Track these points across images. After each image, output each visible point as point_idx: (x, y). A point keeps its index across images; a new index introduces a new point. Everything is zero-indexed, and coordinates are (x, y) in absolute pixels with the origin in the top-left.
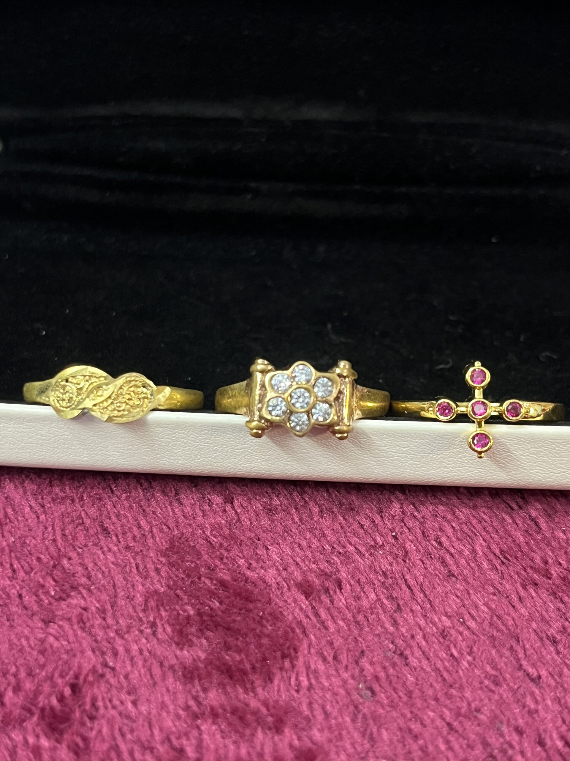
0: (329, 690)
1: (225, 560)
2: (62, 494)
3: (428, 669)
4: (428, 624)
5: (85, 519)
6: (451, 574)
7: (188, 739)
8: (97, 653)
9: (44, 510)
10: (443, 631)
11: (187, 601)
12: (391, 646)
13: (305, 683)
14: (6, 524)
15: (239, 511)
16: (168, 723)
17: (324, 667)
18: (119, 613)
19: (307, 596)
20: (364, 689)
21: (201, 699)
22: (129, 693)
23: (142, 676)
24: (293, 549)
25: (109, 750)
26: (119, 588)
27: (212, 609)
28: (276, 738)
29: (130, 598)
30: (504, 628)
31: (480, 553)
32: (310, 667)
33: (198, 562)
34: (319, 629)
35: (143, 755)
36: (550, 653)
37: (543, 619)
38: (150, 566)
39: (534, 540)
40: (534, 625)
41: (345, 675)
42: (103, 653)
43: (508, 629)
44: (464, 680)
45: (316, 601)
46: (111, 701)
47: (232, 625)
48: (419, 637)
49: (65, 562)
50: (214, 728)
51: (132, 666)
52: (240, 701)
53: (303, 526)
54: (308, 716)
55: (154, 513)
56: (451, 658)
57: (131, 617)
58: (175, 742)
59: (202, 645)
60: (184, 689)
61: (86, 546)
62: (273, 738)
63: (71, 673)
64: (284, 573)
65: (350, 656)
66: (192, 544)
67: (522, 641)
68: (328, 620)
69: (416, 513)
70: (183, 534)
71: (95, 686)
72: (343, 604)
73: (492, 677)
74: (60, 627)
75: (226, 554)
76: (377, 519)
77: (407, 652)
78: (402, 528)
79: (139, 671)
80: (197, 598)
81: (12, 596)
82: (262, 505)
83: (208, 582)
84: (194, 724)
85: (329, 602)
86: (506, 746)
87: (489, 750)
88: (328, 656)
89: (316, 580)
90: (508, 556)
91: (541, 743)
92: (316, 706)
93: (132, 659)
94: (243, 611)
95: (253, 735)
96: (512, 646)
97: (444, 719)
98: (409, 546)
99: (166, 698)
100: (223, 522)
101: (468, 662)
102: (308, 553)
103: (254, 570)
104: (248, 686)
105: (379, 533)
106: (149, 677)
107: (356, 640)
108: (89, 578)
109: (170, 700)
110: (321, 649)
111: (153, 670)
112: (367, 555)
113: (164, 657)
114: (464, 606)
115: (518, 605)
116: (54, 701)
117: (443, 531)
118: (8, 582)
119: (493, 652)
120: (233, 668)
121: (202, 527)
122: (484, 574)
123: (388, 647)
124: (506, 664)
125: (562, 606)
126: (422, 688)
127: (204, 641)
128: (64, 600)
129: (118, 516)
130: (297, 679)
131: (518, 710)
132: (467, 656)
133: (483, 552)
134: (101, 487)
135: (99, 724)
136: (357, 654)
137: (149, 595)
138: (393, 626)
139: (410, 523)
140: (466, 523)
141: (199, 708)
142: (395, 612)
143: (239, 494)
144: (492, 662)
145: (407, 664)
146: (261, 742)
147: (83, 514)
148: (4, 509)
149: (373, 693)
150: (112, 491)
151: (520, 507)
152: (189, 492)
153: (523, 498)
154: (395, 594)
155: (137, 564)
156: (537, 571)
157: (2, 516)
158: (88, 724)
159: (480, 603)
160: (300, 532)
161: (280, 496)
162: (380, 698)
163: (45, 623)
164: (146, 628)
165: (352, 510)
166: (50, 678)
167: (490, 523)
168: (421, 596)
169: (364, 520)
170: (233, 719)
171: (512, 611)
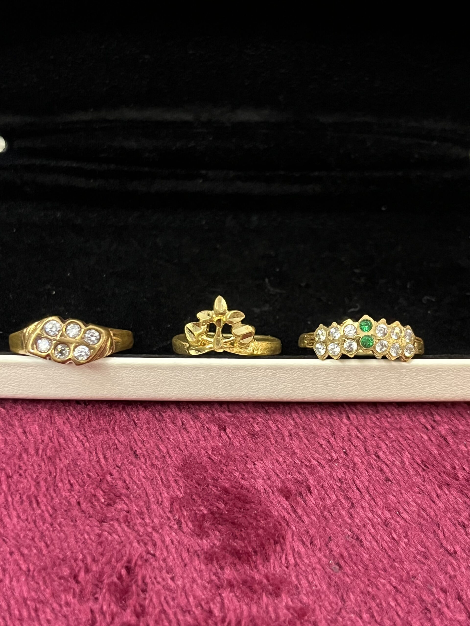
0: (309, 565)
1: (225, 473)
2: (98, 427)
3: (377, 549)
4: (374, 516)
5: (118, 446)
6: (388, 480)
7: (214, 603)
8: (141, 543)
9: (87, 438)
10: (386, 521)
11: (201, 504)
12: (349, 533)
13: (292, 561)
14: (61, 451)
15: (230, 436)
16: (199, 593)
17: (304, 549)
18: (153, 515)
19: (287, 498)
20: (334, 564)
21: (219, 575)
22: (168, 573)
23: (176, 559)
24: (273, 464)
25: (159, 614)
26: (150, 496)
27: (219, 509)
28: (276, 601)
29: (159, 503)
30: (428, 518)
32: (294, 549)
33: (205, 475)
34: (298, 522)
35: (184, 616)
36: (461, 535)
37: (455, 510)
38: (171, 479)
39: (445, 452)
40: (449, 515)
41: (319, 555)
42: (146, 544)
43: (430, 518)
44: (403, 557)
45: (294, 502)
46: (155, 578)
47: (236, 521)
48: (369, 526)
49: (109, 478)
50: (231, 594)
51: (168, 553)
52: (247, 575)
53: (278, 446)
54: (296, 585)
55: (168, 439)
56: (392, 541)
57: (162, 517)
58: (205, 607)
59: (215, 535)
60: (207, 568)
62: (274, 601)
63: (125, 558)
64: (268, 481)
65: (322, 542)
66: (199, 461)
67: (442, 527)
68: (304, 515)
69: (359, 435)
70: (191, 454)
71: (143, 569)
72: (313, 503)
73: (423, 553)
74: (112, 525)
75: (225, 469)
76: (332, 440)
77: (362, 537)
78: (350, 446)
79: (173, 557)
80: (208, 501)
81: (73, 503)
82: (247, 431)
83: (214, 489)
84: (217, 592)
85: (303, 502)
86: (436, 602)
87: (424, 605)
88: (306, 542)
89: (292, 486)
90: (427, 464)
91: (460, 598)
92: (301, 577)
93: (167, 548)
94: (242, 510)
95: (259, 598)
96: (435, 531)
97: (392, 584)
98: (357, 460)
99: (195, 575)
100: (220, 444)
101: (405, 543)
102: (284, 466)
103: (247, 480)
104: (252, 565)
105: (334, 451)
106: (181, 561)
107: (325, 530)
108: (128, 488)
109: (198, 576)
110: (300, 537)
111: (183, 555)
112: (327, 467)
113: (189, 546)
114: (399, 503)
115: (436, 500)
116: (115, 580)
117: (380, 448)
118: (69, 494)
119: (422, 535)
120: (241, 552)
121: (205, 449)
122: (411, 478)
124: (431, 544)
126: (374, 562)
127: (217, 533)
128: (111, 505)
129: (143, 442)
130: (286, 559)
131: (442, 576)
132: (404, 538)
133: (409, 462)
134: (127, 421)
135: (149, 595)
136: (327, 540)
137: (173, 501)
138: (350, 518)
139: (356, 442)
140: (395, 441)
141: (219, 581)
142: (351, 508)
143: (229, 423)
144: (421, 542)
145: (362, 546)
146: (265, 604)
147: (116, 442)
148: (57, 440)
149: (340, 567)
150: (136, 424)
151: (433, 428)
152: (192, 422)
153: (434, 421)
154: (349, 495)
155: (161, 477)
156: (448, 475)
157: (57, 444)
158: (142, 595)
159: (410, 500)
160: (276, 451)
161: (259, 424)
162: (345, 571)
163: (99, 522)
164: (174, 524)
165: (313, 433)
166: (109, 562)
167: (412, 440)
168: (367, 496)
169: (322, 441)
170: (244, 588)
171: (433, 505)
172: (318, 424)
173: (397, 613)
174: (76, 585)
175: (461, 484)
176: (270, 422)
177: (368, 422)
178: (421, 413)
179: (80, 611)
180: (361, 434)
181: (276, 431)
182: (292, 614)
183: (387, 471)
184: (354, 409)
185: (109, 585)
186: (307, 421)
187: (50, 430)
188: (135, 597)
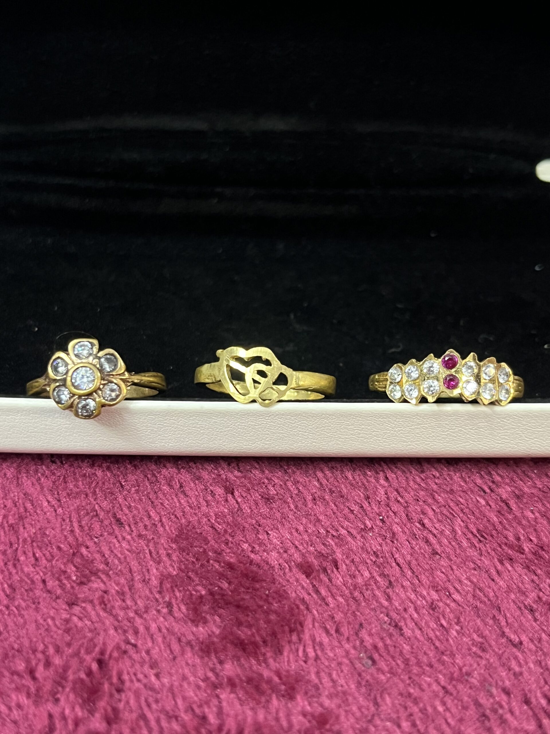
0: (334, 660)
1: (230, 545)
2: (75, 490)
3: (422, 639)
4: (418, 598)
5: (99, 512)
6: (435, 553)
7: (209, 707)
8: (120, 631)
9: (61, 503)
10: (432, 603)
11: (199, 583)
12: (386, 618)
13: (311, 654)
14: (26, 517)
15: (239, 500)
16: (191, 693)
17: (328, 639)
18: (137, 596)
19: (308, 576)
20: (365, 658)
21: (218, 671)
22: (152, 668)
23: (163, 651)
24: (291, 534)
25: (137, 719)
26: (135, 572)
27: (222, 589)
28: (290, 705)
29: (145, 582)
30: (486, 600)
31: (460, 533)
32: (315, 639)
33: (205, 547)
34: (320, 605)
35: (169, 722)
36: (528, 621)
37: (520, 591)
38: (162, 552)
39: (507, 519)
40: (513, 596)
41: (347, 646)
42: (125, 632)
43: (489, 600)
44: (455, 648)
45: (316, 580)
46: (135, 674)
47: (241, 603)
48: (411, 610)
49: (84, 550)
50: (232, 696)
51: (153, 643)
52: (253, 672)
53: (299, 513)
54: (316, 684)
55: (162, 504)
56: (441, 628)
57: (148, 599)
58: (197, 711)
59: (215, 621)
60: (203, 662)
61: (101, 535)
62: (286, 704)
63: (97, 649)
64: (285, 555)
65: (350, 629)
66: (199, 531)
67: (504, 611)
68: (328, 597)
69: (399, 499)
70: (190, 522)
71: (120, 662)
72: (340, 582)
73: (479, 644)
74: (84, 608)
75: (230, 539)
76: (366, 505)
77: (402, 624)
78: (388, 512)
79: (160, 647)
80: (207, 579)
81: (36, 581)
82: (260, 495)
83: (217, 566)
84: (213, 693)
85: (327, 580)
86: (496, 706)
87: (482, 711)
88: (331, 630)
89: (314, 561)
90: (484, 534)
91: (527, 702)
92: (322, 674)
93: (152, 636)
94: (250, 591)
95: (268, 701)
96: (494, 616)
97: (439, 684)
98: (397, 528)
99: (186, 671)
100: (226, 511)
101: (457, 631)
102: (306, 537)
103: (258, 553)
104: (261, 658)
105: (368, 517)
106: (169, 652)
107: (355, 615)
108: (107, 564)
109: (190, 672)
110: (323, 623)
111: (172, 646)
112: (359, 537)
113: (181, 634)
114: (449, 581)
115: (496, 578)
116: (83, 676)
117: (425, 514)
118: (32, 569)
119: (478, 621)
120: (246, 641)
121: (207, 516)
122: (465, 551)
123: (384, 620)
124: (490, 631)
125: (536, 578)
126: (418, 655)
127: (217, 618)
128: (85, 584)
129: (129, 507)
130: (304, 651)
131: (504, 674)
132: (455, 625)
133: (462, 532)
134: (111, 482)
135: (126, 696)
136: (357, 627)
137: (163, 578)
138: (387, 600)
139: (395, 507)
140: (445, 506)
141: (217, 679)
142: (388, 588)
143: (238, 485)
144: (477, 631)
145: (402, 635)
146: (276, 708)
147: (97, 507)
148: (24, 504)
149: (374, 662)
150: (122, 486)
151: (492, 490)
152: (192, 485)
153: (493, 482)
154: (386, 572)
155: (150, 550)
156: (511, 547)
157: (22, 510)
158: (117, 696)
159: (463, 578)
160: (296, 518)
161: (276, 486)
162: (380, 666)
163: (69, 605)
164: (162, 608)
165: (342, 497)
166: (77, 654)
167: (466, 505)
168: (409, 572)
169: (353, 505)
170: (249, 688)
171: (492, 584)
172: (348, 485)
173: (446, 720)
174: (32, 682)
175: (527, 558)
176: (289, 484)
177: (412, 483)
178: (477, 473)
179: (35, 715)
180: (402, 497)
181: (297, 495)
182: (309, 721)
183: (435, 542)
184: (394, 468)
185: (75, 682)
186: (334, 483)
187: (15, 493)
188: (106, 698)
